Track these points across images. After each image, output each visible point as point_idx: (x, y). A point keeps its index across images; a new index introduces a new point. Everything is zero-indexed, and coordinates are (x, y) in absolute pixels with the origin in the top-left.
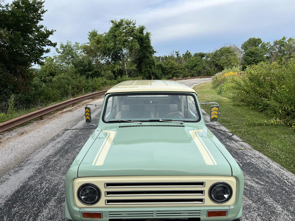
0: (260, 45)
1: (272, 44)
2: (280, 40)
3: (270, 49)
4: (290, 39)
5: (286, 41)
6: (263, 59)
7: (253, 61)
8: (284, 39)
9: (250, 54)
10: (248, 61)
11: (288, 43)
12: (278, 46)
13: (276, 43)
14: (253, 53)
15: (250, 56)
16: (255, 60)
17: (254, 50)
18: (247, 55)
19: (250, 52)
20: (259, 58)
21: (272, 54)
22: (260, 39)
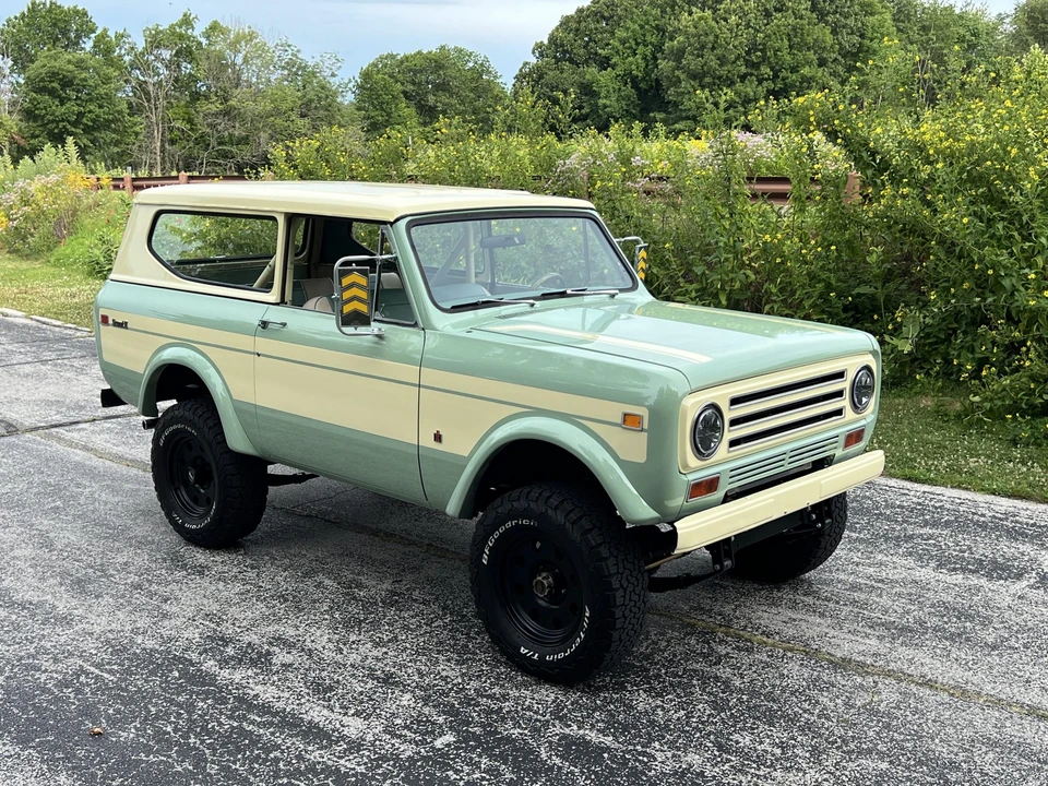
0: (88, 45)
1: (141, 45)
2: (172, 26)
3: (133, 66)
4: (214, 27)
5: (196, 33)
6: (120, 112)
7: (75, 124)
8: (187, 21)
9: (55, 85)
10: (53, 121)
11: (204, 41)
12: (167, 54)
13: (155, 41)
14: (67, 83)
15: (52, 93)
16: (80, 115)
17: (71, 67)
18: (41, 90)
19: (54, 75)
20: (101, 107)
21: (147, 94)
22: (85, 14)
